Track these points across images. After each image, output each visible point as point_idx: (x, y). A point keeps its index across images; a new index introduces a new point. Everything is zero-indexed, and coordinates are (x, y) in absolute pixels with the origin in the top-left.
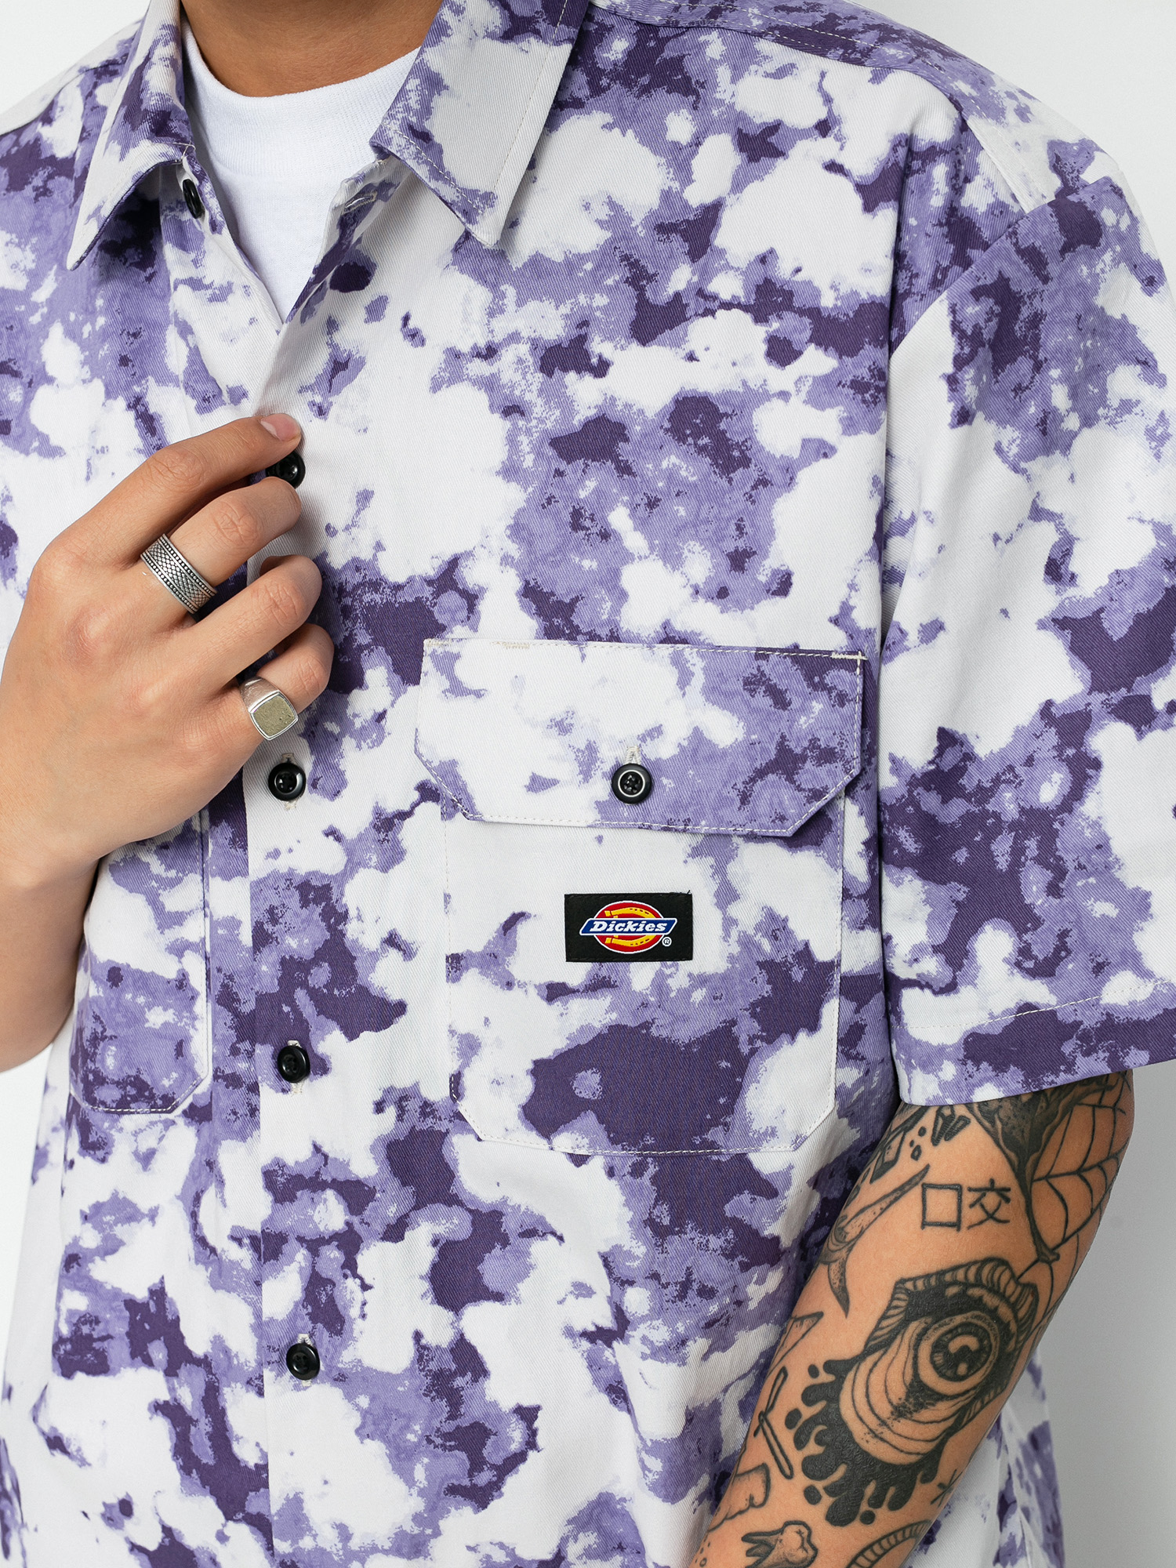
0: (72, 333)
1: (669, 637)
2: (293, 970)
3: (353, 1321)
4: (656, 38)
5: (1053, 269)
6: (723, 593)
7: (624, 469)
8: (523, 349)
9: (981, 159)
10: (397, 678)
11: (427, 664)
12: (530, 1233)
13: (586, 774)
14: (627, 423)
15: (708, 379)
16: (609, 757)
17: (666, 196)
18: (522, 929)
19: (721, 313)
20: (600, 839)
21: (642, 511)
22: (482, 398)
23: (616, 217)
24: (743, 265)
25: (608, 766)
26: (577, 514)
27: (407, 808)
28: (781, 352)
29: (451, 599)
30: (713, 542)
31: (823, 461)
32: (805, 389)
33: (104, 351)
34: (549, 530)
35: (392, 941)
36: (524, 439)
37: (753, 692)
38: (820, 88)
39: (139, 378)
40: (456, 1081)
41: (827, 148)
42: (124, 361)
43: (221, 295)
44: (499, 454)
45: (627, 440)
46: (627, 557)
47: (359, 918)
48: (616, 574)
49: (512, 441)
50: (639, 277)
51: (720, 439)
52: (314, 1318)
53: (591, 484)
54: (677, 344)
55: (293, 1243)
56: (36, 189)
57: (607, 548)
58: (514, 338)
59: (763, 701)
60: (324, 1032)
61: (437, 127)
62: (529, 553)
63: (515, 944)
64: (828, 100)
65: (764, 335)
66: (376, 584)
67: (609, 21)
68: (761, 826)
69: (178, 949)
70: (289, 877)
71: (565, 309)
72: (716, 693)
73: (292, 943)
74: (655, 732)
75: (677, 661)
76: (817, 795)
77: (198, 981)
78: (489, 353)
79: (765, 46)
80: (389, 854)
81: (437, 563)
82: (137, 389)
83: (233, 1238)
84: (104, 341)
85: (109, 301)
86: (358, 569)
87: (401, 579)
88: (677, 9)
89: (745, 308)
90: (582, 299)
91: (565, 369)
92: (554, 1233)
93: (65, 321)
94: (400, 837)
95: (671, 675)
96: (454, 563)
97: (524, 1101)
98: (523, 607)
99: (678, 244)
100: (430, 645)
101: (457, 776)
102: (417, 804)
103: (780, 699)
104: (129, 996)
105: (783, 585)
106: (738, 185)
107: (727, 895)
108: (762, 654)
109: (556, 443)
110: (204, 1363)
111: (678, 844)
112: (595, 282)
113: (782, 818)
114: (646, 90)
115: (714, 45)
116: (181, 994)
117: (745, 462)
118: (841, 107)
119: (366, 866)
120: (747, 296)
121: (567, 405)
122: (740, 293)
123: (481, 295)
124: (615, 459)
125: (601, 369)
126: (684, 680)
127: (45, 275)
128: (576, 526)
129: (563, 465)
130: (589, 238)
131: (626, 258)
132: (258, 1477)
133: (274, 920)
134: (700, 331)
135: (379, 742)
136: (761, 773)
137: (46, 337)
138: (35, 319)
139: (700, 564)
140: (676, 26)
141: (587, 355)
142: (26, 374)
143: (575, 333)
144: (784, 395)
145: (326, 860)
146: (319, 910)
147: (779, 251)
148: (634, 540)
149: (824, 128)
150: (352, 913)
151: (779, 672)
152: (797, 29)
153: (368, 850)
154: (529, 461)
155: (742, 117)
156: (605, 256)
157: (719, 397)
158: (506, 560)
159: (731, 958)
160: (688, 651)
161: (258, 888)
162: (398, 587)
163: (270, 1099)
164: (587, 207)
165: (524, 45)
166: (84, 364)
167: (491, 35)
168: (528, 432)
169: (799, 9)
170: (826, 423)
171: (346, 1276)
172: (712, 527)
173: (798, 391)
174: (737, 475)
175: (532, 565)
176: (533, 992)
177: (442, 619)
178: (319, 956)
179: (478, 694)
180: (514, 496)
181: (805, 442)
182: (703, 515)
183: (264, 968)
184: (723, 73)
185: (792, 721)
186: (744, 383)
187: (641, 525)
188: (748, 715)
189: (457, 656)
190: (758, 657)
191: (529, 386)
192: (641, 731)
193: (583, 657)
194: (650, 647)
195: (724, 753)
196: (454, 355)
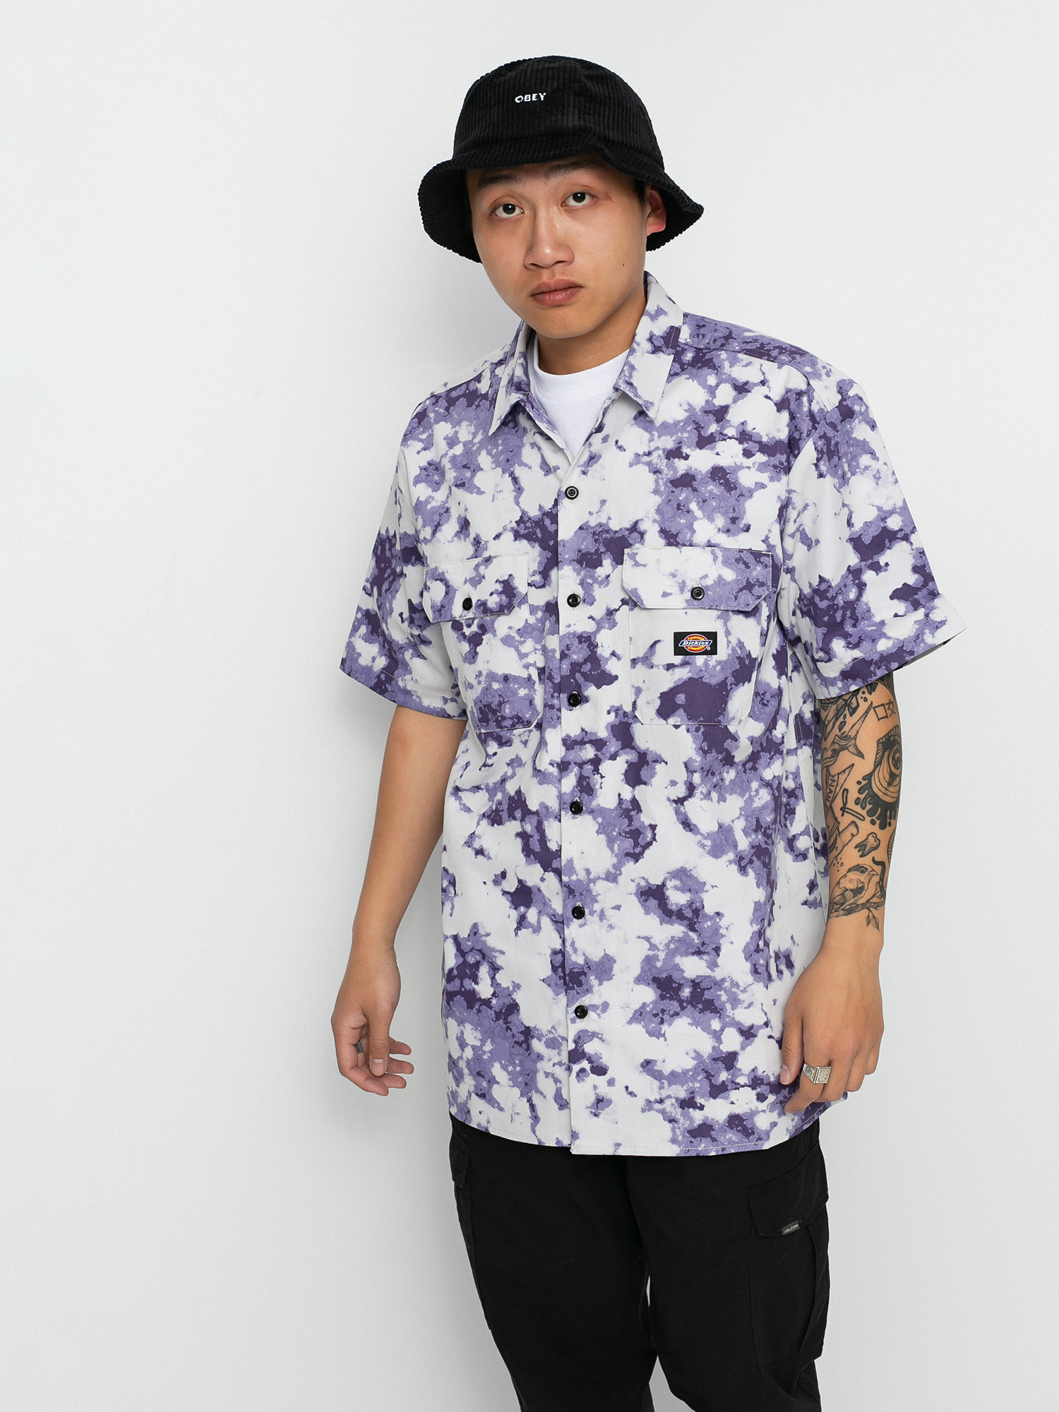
0: (489, 453)
1: (710, 545)
2: (575, 667)
3: (597, 790)
4: (702, 353)
5: (839, 428)
6: (728, 531)
7: (695, 490)
8: (660, 452)
9: (815, 394)
10: (614, 563)
11: (626, 557)
12: (656, 761)
13: (682, 591)
14: (695, 475)
15: (724, 462)
16: (691, 584)
17: (707, 402)
18: (658, 646)
19: (728, 440)
20: (686, 613)
21: (701, 504)
22: (646, 468)
23: (691, 409)
24: (736, 425)
25: (690, 588)
26: (679, 505)
27: (617, 608)
28: (748, 454)
29: (635, 535)
30: (725, 514)
31: (762, 490)
32: (756, 466)
34: (669, 511)
35: (613, 654)
36: (660, 481)
37: (738, 563)
38: (761, 370)
40: (634, 704)
41: (764, 390)
44: (652, 486)
45: (696, 481)
46: (696, 519)
47: (602, 646)
48: (692, 524)
49: (657, 482)
50: (698, 427)
51: (727, 481)
52: (581, 792)
53: (684, 495)
54: (712, 449)
55: (573, 765)
57: (689, 516)
58: (657, 448)
59: (742, 566)
60: (587, 688)
61: (634, 381)
63: (655, 652)
64: (764, 374)
65: (742, 448)
66: (608, 531)
67: (686, 347)
68: (741, 607)
69: (527, 666)
70: (574, 634)
71: (674, 438)
72: (726, 563)
73: (575, 657)
74: (706, 576)
75: (713, 553)
76: (759, 597)
77: (535, 677)
79: (741, 356)
80: (612, 624)
81: (631, 523)
83: (550, 764)
86: (601, 526)
87: (617, 529)
88: (708, 344)
89: (736, 439)
90: (679, 435)
91: (674, 458)
92: (664, 761)
93: (487, 449)
94: (615, 617)
95: (711, 557)
96: (636, 523)
97: (657, 708)
98: (661, 536)
99: (711, 417)
100: (626, 551)
101: (637, 593)
102: (621, 606)
103: (747, 566)
104: (512, 685)
105: (747, 529)
106: (735, 401)
107: (728, 633)
108: (741, 551)
109: (671, 482)
110: (537, 813)
111: (715, 613)
112: (683, 429)
113: (748, 605)
114: (700, 368)
115: (723, 355)
116: (529, 683)
117: (735, 488)
118: (768, 376)
119: (604, 628)
120: (737, 435)
121: (675, 470)
122: (735, 434)
123: (646, 435)
124: (692, 487)
125: (687, 457)
126: (715, 559)
127: (478, 433)
128: (678, 509)
130: (681, 415)
131: (694, 421)
132: (558, 854)
133: (568, 649)
134: (720, 446)
135: (607, 585)
136: (741, 590)
137: (480, 454)
138: (474, 448)
139: (720, 521)
140: (709, 349)
141: (682, 453)
143: (677, 446)
144: (749, 468)
145: (590, 627)
146: (586, 645)
147: (748, 422)
148: (698, 513)
149: (763, 383)
150: (599, 645)
151: (746, 556)
152: (751, 350)
153: (605, 623)
155: (734, 379)
156: (686, 421)
157: (727, 467)
158: (655, 521)
159: (729, 655)
160: (716, 549)
161: (561, 639)
162: (616, 532)
163: (565, 713)
164: (681, 405)
165: (658, 355)
166: (492, 463)
167: (648, 352)
168: (662, 479)
169: (751, 342)
170: (764, 477)
171: (594, 774)
172: (724, 509)
173: (754, 467)
174: (732, 493)
175: (663, 522)
176: (661, 667)
178: (586, 661)
179: (645, 566)
180: (657, 500)
181: (756, 483)
182: (721, 505)
183: (564, 666)
184: (727, 364)
185: (751, 573)
186: (735, 463)
187: (701, 508)
188: (736, 570)
190: (740, 552)
191: (662, 464)
192: (701, 576)
193: (681, 552)
194: (704, 548)
195: (729, 583)
196: (637, 455)
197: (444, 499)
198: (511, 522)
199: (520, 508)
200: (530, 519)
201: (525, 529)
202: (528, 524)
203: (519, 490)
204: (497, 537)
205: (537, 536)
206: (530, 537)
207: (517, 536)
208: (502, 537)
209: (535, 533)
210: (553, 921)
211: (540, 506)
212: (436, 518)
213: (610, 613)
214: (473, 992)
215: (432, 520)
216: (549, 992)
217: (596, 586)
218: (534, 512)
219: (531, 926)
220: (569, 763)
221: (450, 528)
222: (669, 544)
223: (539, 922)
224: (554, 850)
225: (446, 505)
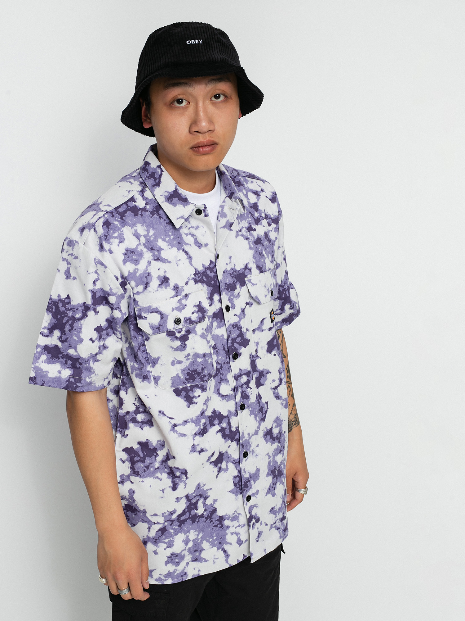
2: (234, 340)
3: (250, 395)
10: (240, 286)
22: (242, 238)
29: (247, 271)
33: (175, 242)
34: (257, 256)
39: (182, 246)
40: (256, 351)
42: (179, 243)
43: (197, 228)
44: (248, 246)
52: (243, 399)
55: (239, 387)
56: (140, 215)
58: (243, 227)
62: (256, 260)
66: (235, 271)
78: (240, 231)
81: (244, 265)
82: (183, 247)
84: (174, 240)
85: (172, 233)
86: (232, 270)
87: (239, 270)
91: (251, 231)
93: (161, 238)
96: (247, 265)
97: (266, 349)
98: (257, 269)
109: (254, 242)
121: (253, 236)
125: (255, 230)
128: (260, 255)
129: (257, 246)
135: (239, 298)
137: (158, 241)
138: (152, 239)
142: (156, 249)
145: (236, 320)
154: (252, 246)
162: (239, 271)
166: (168, 245)
171: (247, 389)
175: (257, 262)
176: (267, 330)
177: (246, 274)
189: (251, 279)
191: (247, 234)
197: (144, 268)
198: (191, 275)
199: (194, 267)
200: (199, 272)
201: (199, 278)
202: (199, 275)
203: (190, 258)
204: (187, 283)
205: (204, 280)
206: (201, 281)
207: (196, 282)
208: (189, 283)
209: (203, 279)
210: (234, 463)
211: (203, 265)
212: (144, 280)
213: (243, 310)
214: (196, 515)
215: (143, 282)
216: (233, 496)
217: (234, 299)
218: (200, 269)
219: (223, 469)
220: (238, 387)
221: (154, 283)
222: (261, 272)
223: (227, 466)
224: (234, 431)
225: (147, 271)
